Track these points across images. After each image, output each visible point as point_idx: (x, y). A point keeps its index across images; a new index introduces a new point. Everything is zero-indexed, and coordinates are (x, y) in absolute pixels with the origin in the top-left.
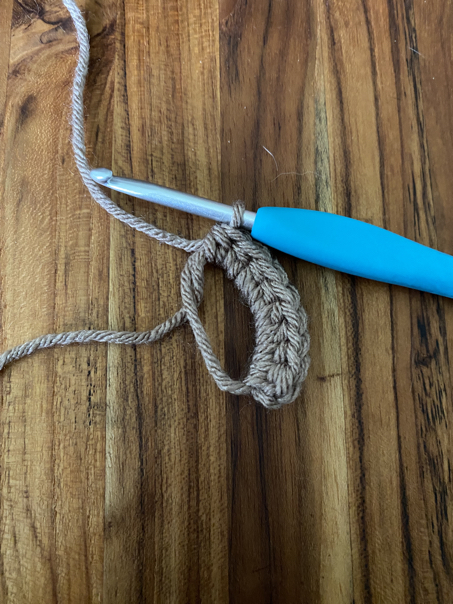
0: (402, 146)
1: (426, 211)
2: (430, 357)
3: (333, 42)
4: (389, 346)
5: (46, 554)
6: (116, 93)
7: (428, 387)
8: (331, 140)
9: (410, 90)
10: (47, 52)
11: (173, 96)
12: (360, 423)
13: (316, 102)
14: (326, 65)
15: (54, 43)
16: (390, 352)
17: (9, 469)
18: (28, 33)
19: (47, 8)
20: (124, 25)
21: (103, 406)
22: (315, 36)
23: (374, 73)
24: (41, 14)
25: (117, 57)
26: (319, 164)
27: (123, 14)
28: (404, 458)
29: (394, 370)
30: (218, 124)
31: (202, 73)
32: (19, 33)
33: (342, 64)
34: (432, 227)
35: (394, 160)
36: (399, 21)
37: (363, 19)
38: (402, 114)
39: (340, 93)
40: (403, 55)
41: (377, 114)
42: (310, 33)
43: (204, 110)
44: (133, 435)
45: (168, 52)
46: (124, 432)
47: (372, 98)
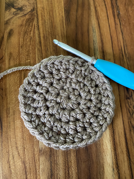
0: (117, 38)
1: (125, 56)
2: (130, 97)
3: (96, 11)
4: (118, 94)
6: (36, 27)
7: (130, 105)
8: (97, 37)
9: (118, 23)
10: (16, 17)
11: (52, 28)
13: (92, 27)
14: (95, 17)
15: (17, 14)
16: (119, 96)
17: (10, 136)
18: (10, 12)
19: (15, 5)
20: (37, 9)
22: (91, 9)
23: (108, 19)
24: (13, 7)
25: (35, 18)
26: (95, 44)
27: (37, 6)
28: (125, 126)
29: (120, 101)
30: (65, 35)
31: (60, 21)
32: (7, 12)
33: (99, 17)
34: (127, 60)
35: (115, 42)
36: (114, 4)
37: (104, 4)
38: (117, 30)
39: (99, 24)
40: (116, 13)
41: (110, 30)
42: (89, 9)
43: (61, 31)
45: (50, 15)
47: (108, 26)
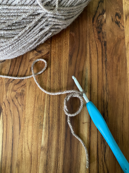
0: (102, 78)
1: (106, 92)
3: (90, 57)
5: (30, 152)
6: (49, 66)
8: (88, 77)
9: (105, 67)
10: (36, 57)
11: (59, 67)
12: (90, 132)
13: (86, 69)
14: (89, 62)
17: (25, 135)
18: (33, 53)
19: (37, 48)
20: (51, 53)
21: (42, 125)
23: (98, 64)
25: (49, 59)
26: (86, 81)
27: (51, 50)
28: (98, 140)
30: (67, 73)
31: (65, 63)
32: (31, 53)
33: (92, 62)
34: (107, 95)
35: (100, 81)
36: (104, 53)
37: (97, 53)
38: (103, 72)
39: (91, 67)
40: (104, 60)
41: (98, 72)
42: (86, 55)
43: (65, 70)
44: (47, 131)
45: (59, 58)
46: (46, 130)
47: (97, 69)
